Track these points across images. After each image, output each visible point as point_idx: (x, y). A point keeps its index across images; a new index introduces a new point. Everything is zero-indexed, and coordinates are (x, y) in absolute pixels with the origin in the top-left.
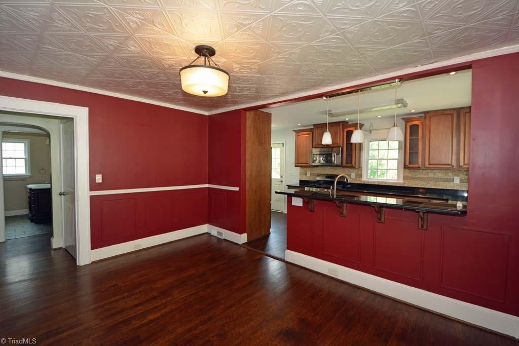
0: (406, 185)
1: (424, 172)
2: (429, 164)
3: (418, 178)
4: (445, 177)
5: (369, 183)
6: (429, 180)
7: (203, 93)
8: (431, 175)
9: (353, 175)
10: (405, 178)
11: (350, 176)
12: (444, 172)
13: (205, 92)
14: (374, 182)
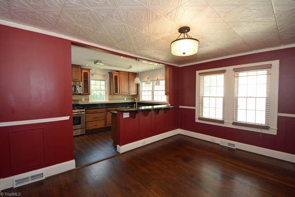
0: (109, 103)
1: (116, 96)
2: (121, 93)
3: (114, 99)
4: (122, 98)
5: (93, 103)
6: (117, 99)
7: (183, 54)
8: (118, 97)
9: (83, 100)
10: (109, 99)
11: (81, 100)
12: (122, 96)
13: (184, 53)
14: (96, 102)
